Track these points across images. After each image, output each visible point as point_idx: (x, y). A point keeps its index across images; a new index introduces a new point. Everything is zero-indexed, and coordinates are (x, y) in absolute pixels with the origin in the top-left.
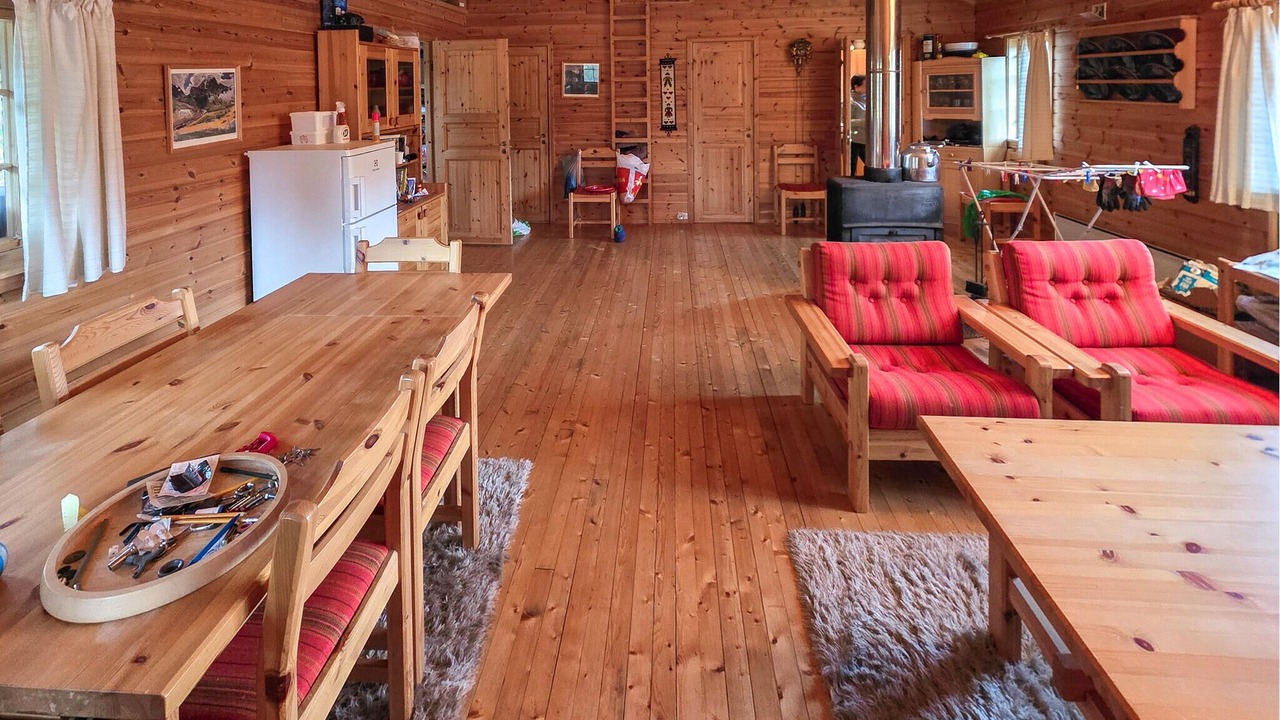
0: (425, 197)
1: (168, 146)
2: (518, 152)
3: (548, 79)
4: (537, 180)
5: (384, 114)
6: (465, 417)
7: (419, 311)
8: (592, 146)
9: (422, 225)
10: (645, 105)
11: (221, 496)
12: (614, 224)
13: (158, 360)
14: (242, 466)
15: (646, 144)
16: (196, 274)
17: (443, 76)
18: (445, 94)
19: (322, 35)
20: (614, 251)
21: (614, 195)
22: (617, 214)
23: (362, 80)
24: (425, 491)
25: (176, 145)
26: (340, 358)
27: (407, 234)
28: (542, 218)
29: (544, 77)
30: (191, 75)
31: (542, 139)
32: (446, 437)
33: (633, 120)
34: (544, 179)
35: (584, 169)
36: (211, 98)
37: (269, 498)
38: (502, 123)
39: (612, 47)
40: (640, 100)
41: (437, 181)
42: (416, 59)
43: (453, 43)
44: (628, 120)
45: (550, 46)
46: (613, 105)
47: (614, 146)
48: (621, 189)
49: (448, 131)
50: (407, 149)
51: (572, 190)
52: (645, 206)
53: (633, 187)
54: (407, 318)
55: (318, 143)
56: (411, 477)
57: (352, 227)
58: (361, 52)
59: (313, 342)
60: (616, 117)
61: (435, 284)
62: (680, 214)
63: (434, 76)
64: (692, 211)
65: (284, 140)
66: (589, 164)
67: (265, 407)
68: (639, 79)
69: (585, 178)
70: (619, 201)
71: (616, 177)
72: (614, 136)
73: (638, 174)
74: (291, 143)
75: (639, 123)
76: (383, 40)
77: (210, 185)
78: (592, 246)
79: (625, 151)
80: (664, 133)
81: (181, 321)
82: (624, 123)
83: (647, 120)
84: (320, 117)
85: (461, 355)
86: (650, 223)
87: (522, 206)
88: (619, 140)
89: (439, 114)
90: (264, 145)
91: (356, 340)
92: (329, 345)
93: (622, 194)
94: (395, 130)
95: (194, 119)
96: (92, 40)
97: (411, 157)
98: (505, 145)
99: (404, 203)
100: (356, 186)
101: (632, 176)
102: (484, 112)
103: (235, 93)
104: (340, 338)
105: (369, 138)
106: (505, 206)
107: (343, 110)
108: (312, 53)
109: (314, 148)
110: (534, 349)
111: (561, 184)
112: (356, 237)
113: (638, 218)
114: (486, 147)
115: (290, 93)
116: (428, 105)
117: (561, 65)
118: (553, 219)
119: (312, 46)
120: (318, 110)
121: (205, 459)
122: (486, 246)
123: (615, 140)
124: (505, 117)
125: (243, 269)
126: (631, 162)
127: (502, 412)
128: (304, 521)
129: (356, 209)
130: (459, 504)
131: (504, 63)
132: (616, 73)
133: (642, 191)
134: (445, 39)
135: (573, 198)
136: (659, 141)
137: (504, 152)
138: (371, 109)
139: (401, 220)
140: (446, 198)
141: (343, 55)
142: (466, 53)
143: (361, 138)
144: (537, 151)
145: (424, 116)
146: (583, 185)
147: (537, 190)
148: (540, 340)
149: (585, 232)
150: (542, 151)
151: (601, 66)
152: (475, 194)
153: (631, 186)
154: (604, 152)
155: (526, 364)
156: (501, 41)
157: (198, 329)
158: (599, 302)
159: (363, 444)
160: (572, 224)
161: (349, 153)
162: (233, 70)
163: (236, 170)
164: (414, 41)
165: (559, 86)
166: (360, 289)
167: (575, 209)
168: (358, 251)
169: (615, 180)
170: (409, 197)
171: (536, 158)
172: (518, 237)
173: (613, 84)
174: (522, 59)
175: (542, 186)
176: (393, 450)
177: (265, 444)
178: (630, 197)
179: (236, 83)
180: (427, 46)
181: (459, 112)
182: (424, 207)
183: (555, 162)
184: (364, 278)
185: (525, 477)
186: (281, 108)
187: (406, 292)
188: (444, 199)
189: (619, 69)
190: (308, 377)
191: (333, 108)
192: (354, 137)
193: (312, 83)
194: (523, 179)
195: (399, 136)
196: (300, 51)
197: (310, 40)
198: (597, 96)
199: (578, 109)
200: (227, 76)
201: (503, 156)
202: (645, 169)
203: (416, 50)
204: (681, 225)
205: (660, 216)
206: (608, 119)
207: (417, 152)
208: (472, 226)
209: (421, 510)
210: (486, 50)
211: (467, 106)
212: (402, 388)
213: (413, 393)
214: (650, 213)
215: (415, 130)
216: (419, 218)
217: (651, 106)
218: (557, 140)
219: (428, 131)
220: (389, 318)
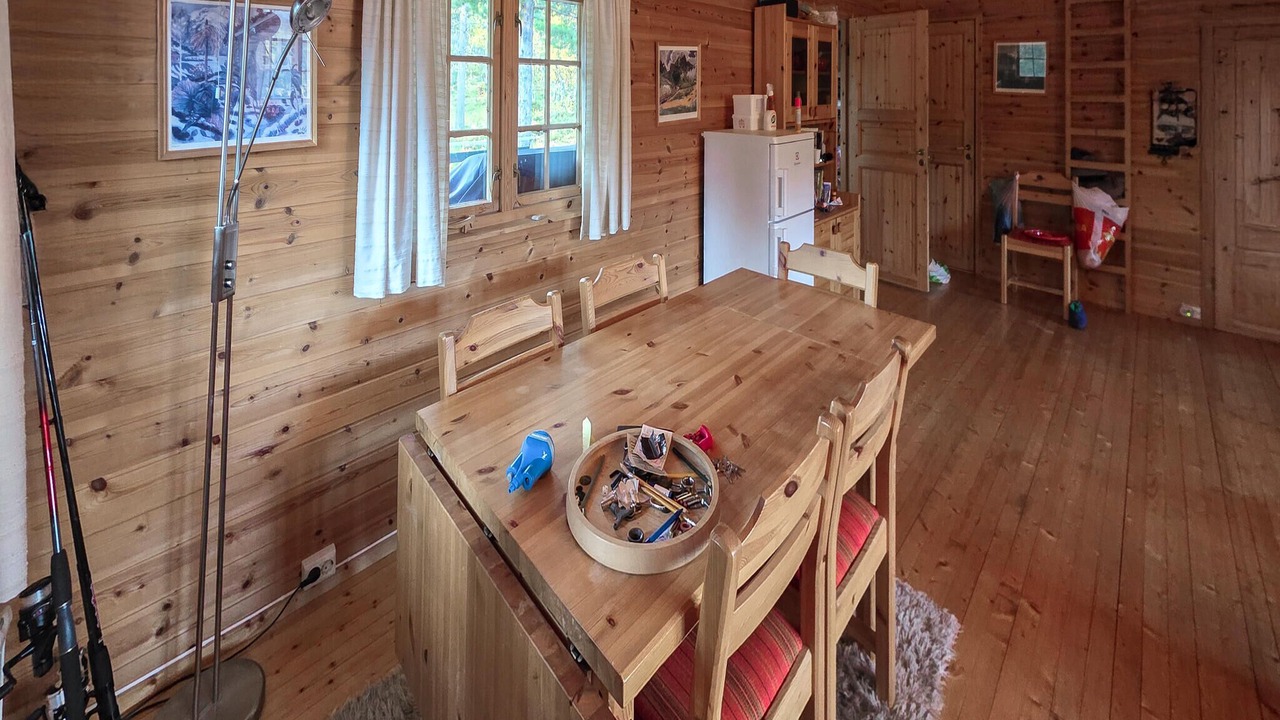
0: (838, 207)
1: (656, 119)
2: (937, 167)
3: (976, 66)
4: (960, 212)
5: (804, 103)
6: (882, 508)
7: (835, 342)
8: (1035, 169)
9: (836, 239)
10: (1120, 108)
11: (672, 479)
12: (1068, 298)
13: (642, 318)
14: (688, 455)
15: (1122, 175)
16: (671, 247)
17: (859, 62)
18: (860, 84)
19: (758, 11)
20: (1068, 341)
21: (1069, 250)
22: (1072, 282)
23: (787, 61)
24: (841, 585)
25: (662, 119)
26: (764, 371)
27: (823, 246)
28: (964, 265)
29: (970, 65)
30: (671, 51)
31: (966, 152)
32: (862, 527)
33: (1102, 133)
34: (968, 209)
35: (1023, 202)
36: (682, 76)
37: (704, 505)
38: (919, 124)
39: (1068, 14)
40: (1113, 99)
41: (851, 192)
42: (834, 38)
43: (869, 19)
44: (1091, 132)
45: (979, 18)
46: (1068, 106)
47: (1068, 172)
48: (1081, 243)
49: (862, 130)
50: (824, 146)
51: (1006, 232)
52: (1120, 279)
53: (1100, 242)
54: (824, 347)
55: (752, 129)
56: (826, 558)
57: (776, 226)
58: (788, 29)
59: (743, 343)
60: (1073, 126)
61: (849, 316)
62: (1185, 307)
63: (850, 61)
64: (1209, 308)
65: (728, 125)
66: (1029, 196)
67: (707, 398)
68: (1114, 65)
69: (1024, 216)
70: (1077, 261)
71: (1071, 221)
72: (1068, 156)
73: (1108, 223)
74: (732, 127)
75: (1111, 139)
76: (806, 16)
77: (679, 163)
78: (1035, 323)
79: (1088, 181)
80: (1155, 159)
81: (656, 287)
82: (1086, 137)
83: (1126, 134)
84: (755, 99)
85: (879, 419)
86: (1128, 311)
87: (940, 242)
88: (1076, 164)
89: (853, 108)
90: (714, 128)
91: (776, 355)
92: (755, 351)
93: (1081, 252)
94: (814, 123)
95: (671, 95)
96: (619, 17)
97: (827, 157)
98: (922, 154)
99: (821, 211)
100: (780, 179)
101: (1098, 225)
102: (898, 107)
103: (697, 74)
104: (765, 346)
105: (792, 127)
106: (920, 238)
107: (771, 94)
108: (749, 32)
109: (749, 132)
110: (958, 450)
111: (990, 221)
112: (779, 239)
113: (1106, 295)
114: (901, 154)
115: (733, 74)
116: (843, 98)
117: (992, 46)
118: (978, 271)
119: (749, 25)
120: (753, 93)
121: (663, 431)
122: (899, 287)
123: (1070, 163)
124: (923, 117)
125: (698, 253)
126: (1097, 201)
127: (918, 525)
128: (729, 556)
129: (780, 206)
130: (874, 628)
131: (924, 42)
132: (1073, 55)
133: (1115, 252)
134: (860, 16)
135: (1007, 244)
136: (1147, 171)
137: (921, 163)
138: (794, 96)
139: (818, 231)
140: (859, 211)
141: (774, 33)
142: (880, 32)
143: (786, 127)
144: (960, 169)
145: (839, 111)
146: (1021, 226)
147: (959, 223)
148: (966, 440)
149: (1025, 300)
150: (966, 167)
151: (1049, 46)
152: (888, 216)
153: (1096, 240)
154: (1053, 180)
155: (948, 468)
156: (919, 12)
157: (666, 298)
158: (1047, 415)
159: (782, 487)
160: (1006, 283)
161: (776, 140)
162: (695, 49)
163: (694, 150)
164: (833, 17)
165: (989, 77)
166: (783, 297)
167: (1010, 262)
168: (780, 253)
169: (1073, 226)
170: (825, 205)
171: (957, 178)
172: (935, 284)
173: (1068, 74)
174: (943, 39)
175: (966, 220)
176: (811, 512)
177: (703, 439)
178: (1094, 258)
179: (697, 62)
180: (844, 22)
181: (874, 107)
182: (839, 220)
183: (983, 187)
184: (786, 287)
185: (950, 641)
186: (726, 89)
187: (822, 315)
188: (857, 214)
189: (1079, 49)
190: (738, 380)
191: (764, 92)
192: (779, 126)
193: (749, 64)
194: (941, 203)
195: (817, 130)
196: (739, 30)
197: (749, 17)
198: (1043, 92)
199: (1013, 110)
200: (692, 54)
201: (920, 170)
202: (1121, 215)
203: (834, 27)
204: (1187, 327)
205: (1146, 301)
206: (1060, 128)
207: (832, 152)
208: (885, 257)
209: (836, 612)
210: (904, 26)
211: (881, 100)
212: (820, 433)
213: (831, 445)
214: (1128, 291)
215: (832, 125)
216: (834, 232)
217: (1132, 111)
218: (986, 155)
219: (842, 130)
220: (806, 341)
